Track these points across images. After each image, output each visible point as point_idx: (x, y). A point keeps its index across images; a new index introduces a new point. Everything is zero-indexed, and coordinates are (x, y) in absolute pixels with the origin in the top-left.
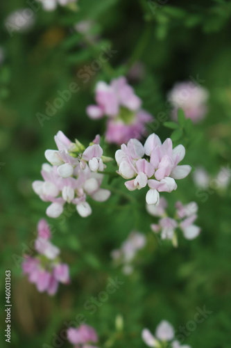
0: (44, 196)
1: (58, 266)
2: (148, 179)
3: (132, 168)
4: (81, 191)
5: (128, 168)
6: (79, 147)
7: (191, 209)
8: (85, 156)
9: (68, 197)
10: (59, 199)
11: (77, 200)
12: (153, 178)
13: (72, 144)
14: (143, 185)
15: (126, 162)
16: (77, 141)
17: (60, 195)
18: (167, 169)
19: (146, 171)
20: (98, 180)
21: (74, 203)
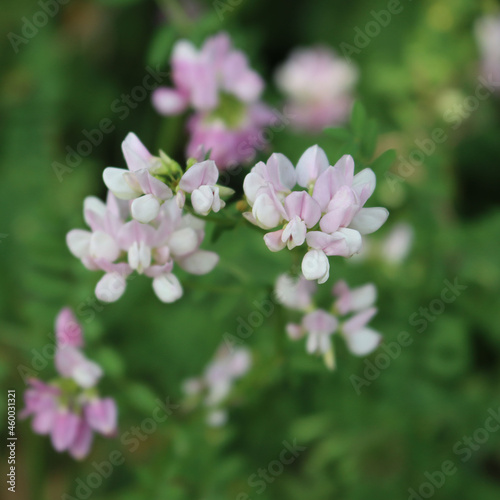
0: (91, 260)
1: (94, 401)
2: (308, 230)
3: (277, 209)
4: (165, 252)
5: (270, 208)
6: (168, 166)
7: (364, 298)
8: (186, 182)
9: (140, 263)
10: (122, 265)
11: (157, 268)
12: (317, 228)
13: (154, 159)
14: (298, 242)
15: (267, 196)
16: (163, 154)
17: (123, 258)
18: (346, 213)
19: (305, 216)
20: (197, 232)
21: (149, 274)
